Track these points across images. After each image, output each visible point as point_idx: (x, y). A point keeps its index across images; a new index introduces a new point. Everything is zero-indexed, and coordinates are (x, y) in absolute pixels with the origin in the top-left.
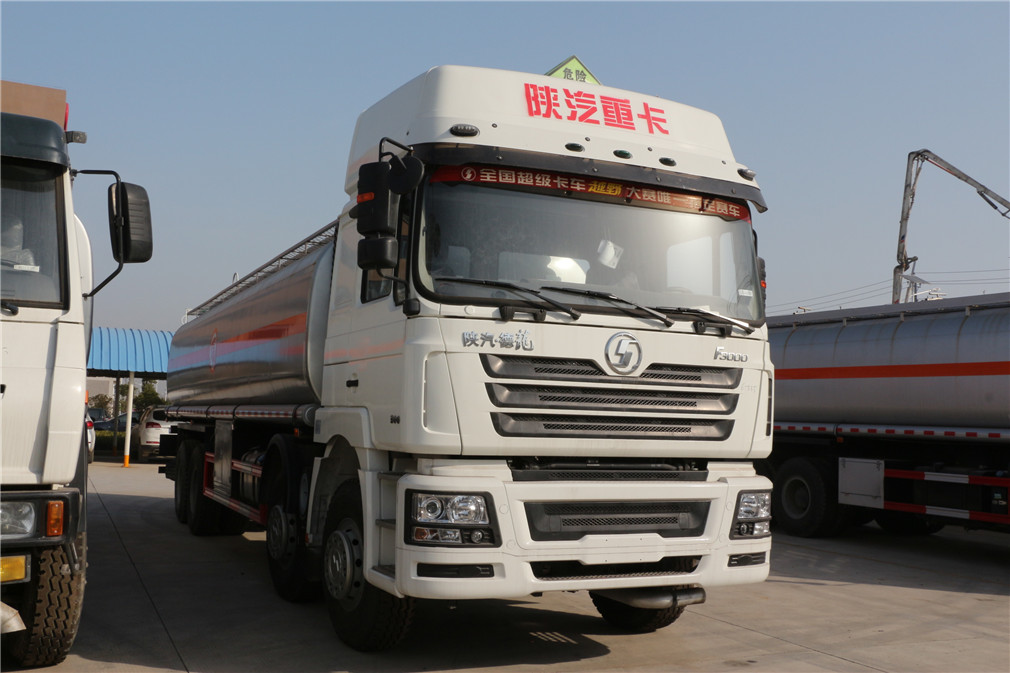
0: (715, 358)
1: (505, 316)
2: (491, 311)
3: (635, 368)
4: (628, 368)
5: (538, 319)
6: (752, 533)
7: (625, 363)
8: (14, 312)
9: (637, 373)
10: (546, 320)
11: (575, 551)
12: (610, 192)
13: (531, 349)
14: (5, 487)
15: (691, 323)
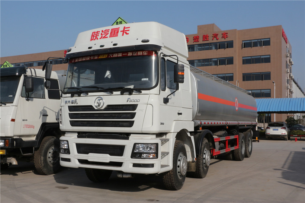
0: (127, 102)
1: (72, 96)
2: (70, 95)
3: (102, 106)
4: (101, 106)
5: (79, 96)
6: (141, 157)
7: (99, 106)
8: (6, 105)
9: (103, 108)
10: (81, 96)
11: (87, 157)
12: (104, 57)
13: (77, 104)
14: (1, 137)
15: (120, 92)
